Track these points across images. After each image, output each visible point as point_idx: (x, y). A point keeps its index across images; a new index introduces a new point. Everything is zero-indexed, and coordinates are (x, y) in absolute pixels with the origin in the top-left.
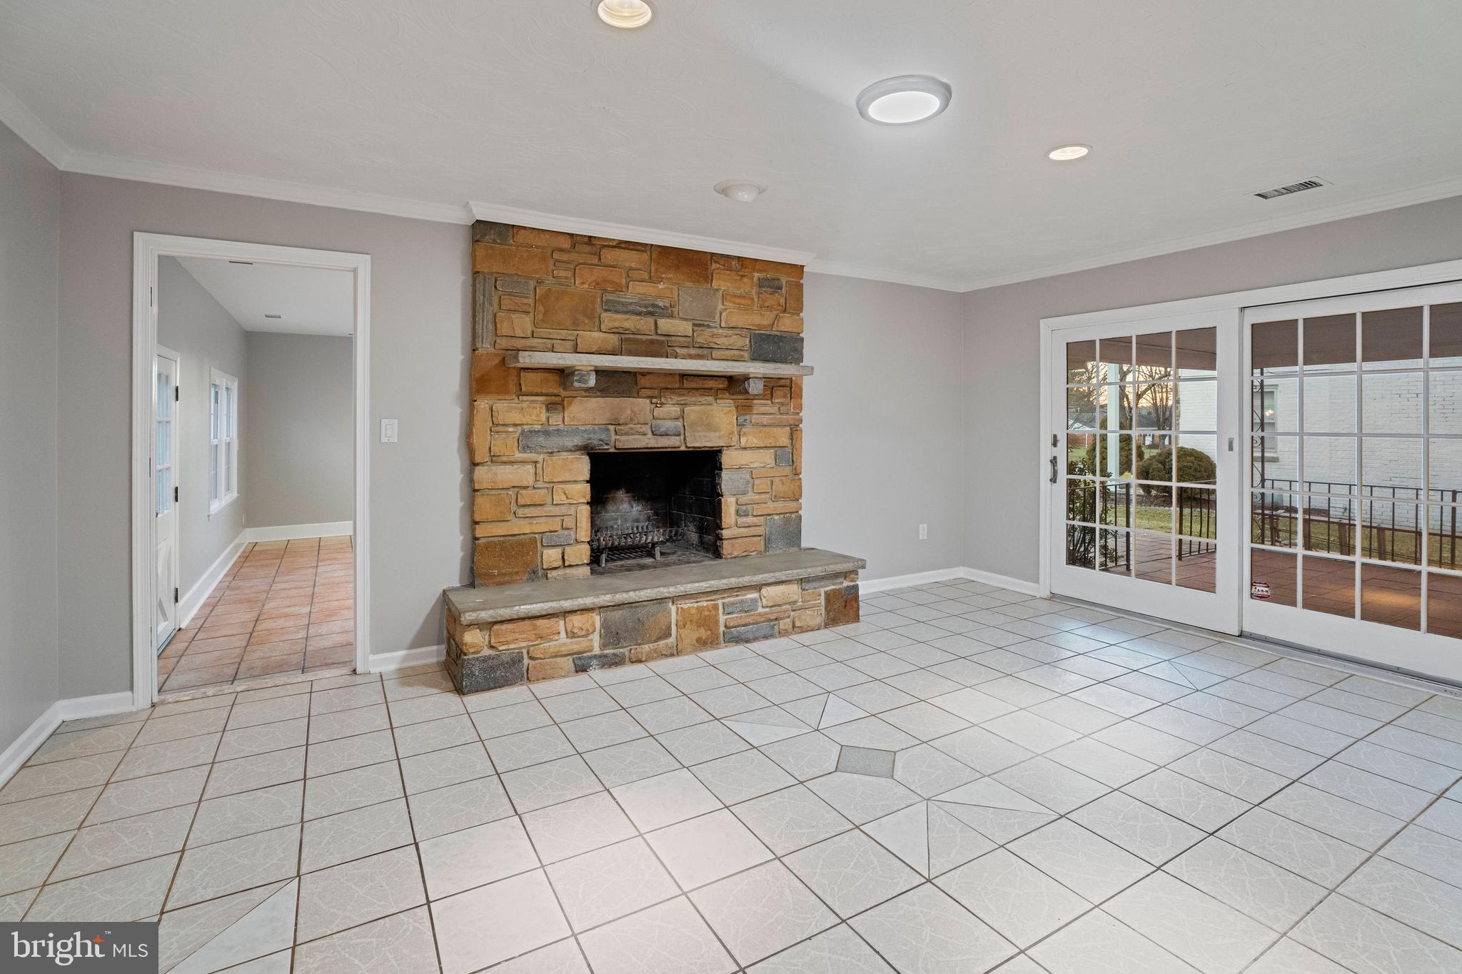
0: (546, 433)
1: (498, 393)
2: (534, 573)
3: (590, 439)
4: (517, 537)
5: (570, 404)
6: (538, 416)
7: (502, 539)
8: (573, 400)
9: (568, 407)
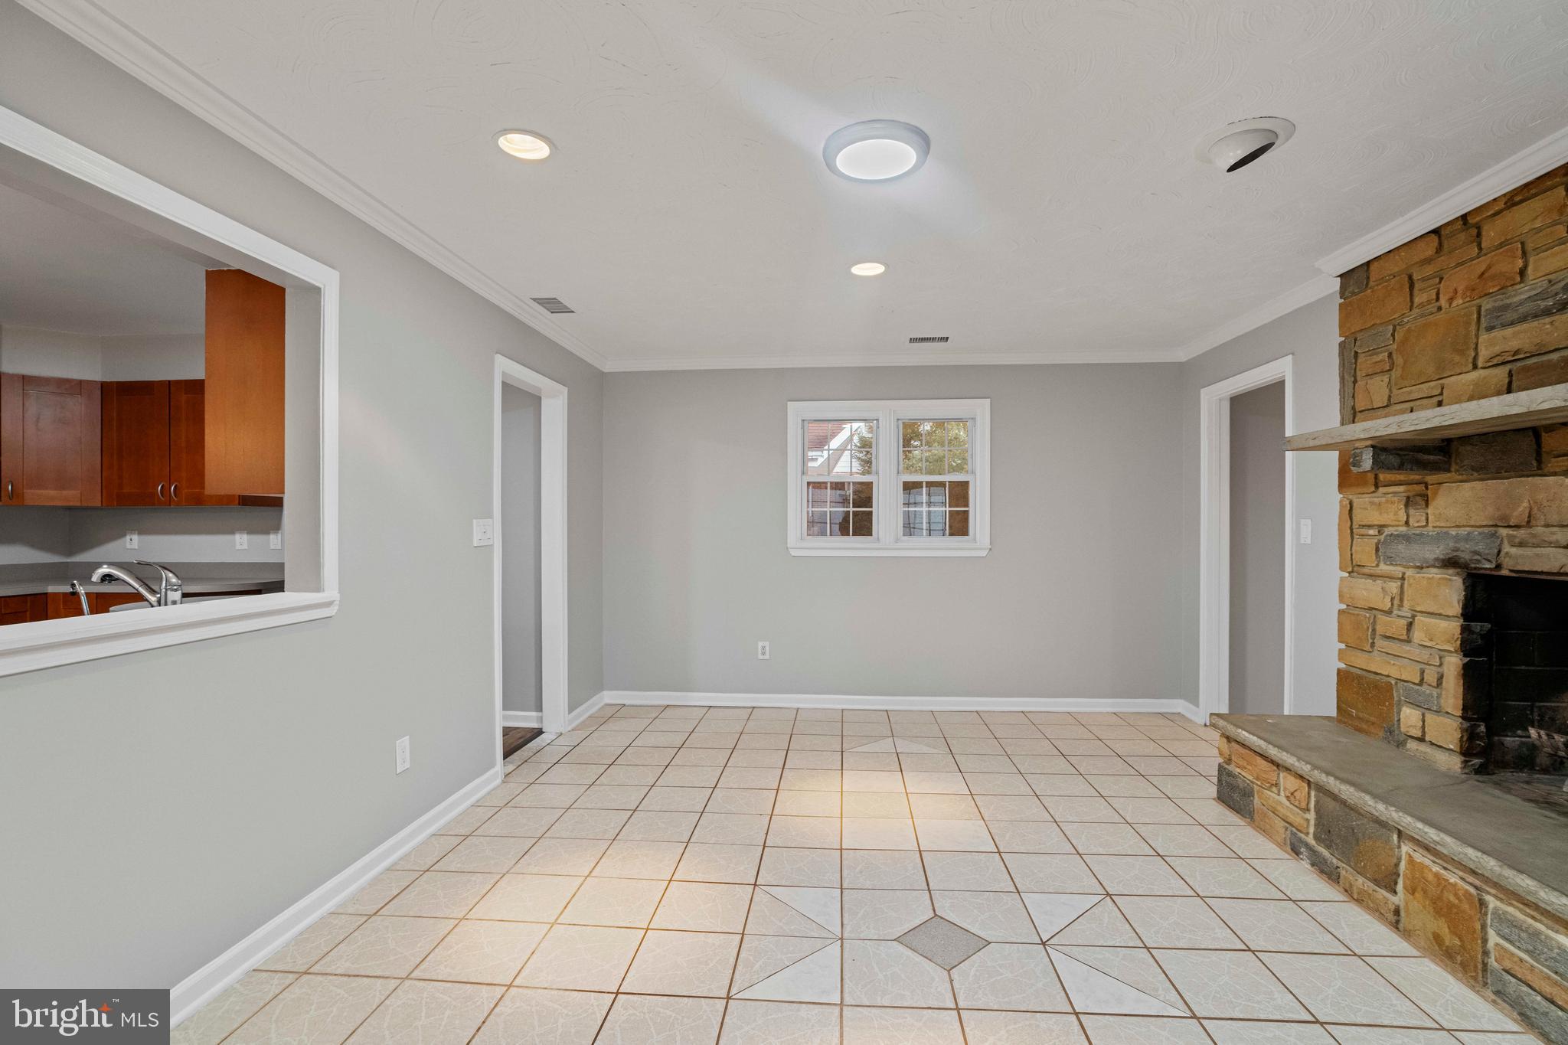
0: (1406, 538)
1: (1358, 485)
2: (1390, 733)
3: (1457, 550)
4: (1378, 677)
5: (1435, 494)
6: (1396, 514)
7: (1364, 673)
8: (1439, 489)
9: (1433, 499)
